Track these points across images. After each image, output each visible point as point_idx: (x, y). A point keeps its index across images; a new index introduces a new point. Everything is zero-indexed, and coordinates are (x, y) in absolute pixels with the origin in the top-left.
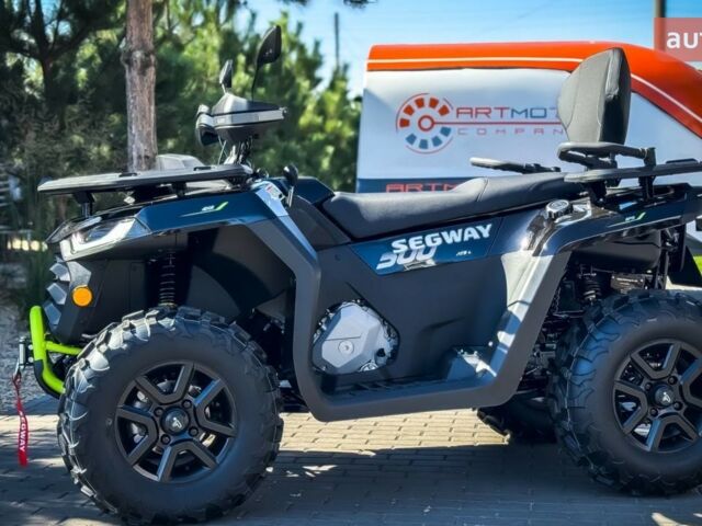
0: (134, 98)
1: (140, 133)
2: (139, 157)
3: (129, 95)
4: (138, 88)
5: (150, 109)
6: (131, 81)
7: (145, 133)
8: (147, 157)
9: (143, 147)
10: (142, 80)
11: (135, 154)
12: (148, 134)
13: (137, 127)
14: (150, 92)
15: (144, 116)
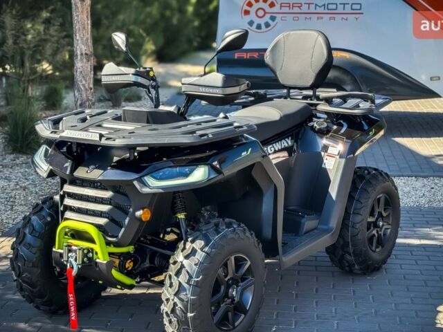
0: (77, 16)
1: (82, 39)
2: (82, 54)
3: (74, 14)
4: (80, 9)
5: (88, 23)
6: (76, 5)
7: (85, 39)
8: (86, 54)
9: (84, 48)
10: (82, 4)
11: (79, 52)
12: (87, 39)
13: (80, 35)
14: (87, 12)
15: (84, 28)
